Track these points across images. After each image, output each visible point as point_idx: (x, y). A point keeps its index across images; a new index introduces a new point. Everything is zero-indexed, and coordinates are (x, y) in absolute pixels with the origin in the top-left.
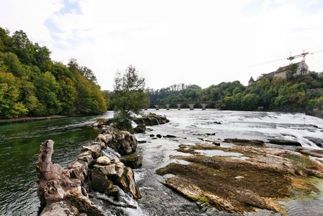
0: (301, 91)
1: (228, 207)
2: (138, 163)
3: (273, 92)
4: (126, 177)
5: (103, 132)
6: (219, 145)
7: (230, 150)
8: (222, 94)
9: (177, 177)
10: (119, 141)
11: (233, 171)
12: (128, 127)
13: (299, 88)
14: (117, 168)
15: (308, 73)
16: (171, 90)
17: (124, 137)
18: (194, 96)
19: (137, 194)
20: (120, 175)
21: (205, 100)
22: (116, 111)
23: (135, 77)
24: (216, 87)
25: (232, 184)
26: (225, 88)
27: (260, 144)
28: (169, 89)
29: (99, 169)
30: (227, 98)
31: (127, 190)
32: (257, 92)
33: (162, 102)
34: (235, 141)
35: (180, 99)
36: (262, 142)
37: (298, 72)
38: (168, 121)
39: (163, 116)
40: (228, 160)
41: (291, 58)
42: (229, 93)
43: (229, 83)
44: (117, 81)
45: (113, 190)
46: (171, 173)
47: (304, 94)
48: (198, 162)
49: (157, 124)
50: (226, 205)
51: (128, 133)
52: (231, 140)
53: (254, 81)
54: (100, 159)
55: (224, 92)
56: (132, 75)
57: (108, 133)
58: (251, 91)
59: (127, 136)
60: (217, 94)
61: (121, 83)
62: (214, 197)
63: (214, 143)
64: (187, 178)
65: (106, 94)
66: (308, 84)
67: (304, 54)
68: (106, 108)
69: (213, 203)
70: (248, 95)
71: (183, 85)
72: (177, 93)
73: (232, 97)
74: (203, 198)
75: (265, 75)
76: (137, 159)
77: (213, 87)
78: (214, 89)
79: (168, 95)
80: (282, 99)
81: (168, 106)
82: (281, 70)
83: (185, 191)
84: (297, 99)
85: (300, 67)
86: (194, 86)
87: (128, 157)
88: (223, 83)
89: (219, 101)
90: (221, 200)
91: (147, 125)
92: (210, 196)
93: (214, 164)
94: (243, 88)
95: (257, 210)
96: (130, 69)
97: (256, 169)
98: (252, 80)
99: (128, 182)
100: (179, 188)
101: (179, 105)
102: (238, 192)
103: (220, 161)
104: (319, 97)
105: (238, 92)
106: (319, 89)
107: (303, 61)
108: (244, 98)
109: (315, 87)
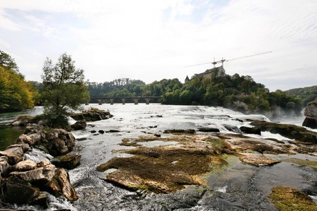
0: (220, 89)
1: (164, 189)
2: (76, 162)
3: (202, 89)
4: (58, 180)
5: (28, 132)
6: (160, 136)
7: (169, 140)
8: (164, 90)
9: (119, 171)
10: (50, 141)
11: (170, 158)
12: (64, 124)
13: (219, 87)
14: (45, 172)
15: (225, 75)
16: (115, 84)
17: (57, 135)
18: (139, 91)
19: (72, 196)
20: (50, 179)
21: (148, 95)
22: (47, 105)
23: (71, 68)
24: (159, 83)
25: (169, 169)
26: (166, 85)
27: (192, 132)
28: (113, 83)
29: (19, 176)
30: (167, 94)
31: (58, 194)
32: (191, 89)
33: (106, 96)
34: (173, 131)
35: (125, 93)
36: (194, 131)
37: (219, 75)
38: (111, 116)
39: (106, 111)
40: (166, 148)
41: (215, 63)
42: (169, 89)
43: (170, 80)
44: (46, 70)
45: (39, 197)
46: (113, 167)
47: (222, 91)
48: (139, 154)
49: (100, 119)
50: (163, 188)
51: (64, 131)
52: (170, 131)
53: (189, 80)
54: (21, 165)
55: (166, 88)
56: (67, 66)
57: (35, 132)
58: (187, 88)
59: (61, 135)
60: (160, 89)
61: (53, 73)
62: (153, 183)
63: (155, 135)
64: (129, 170)
65: (33, 85)
66: (225, 84)
67: (223, 61)
68: (33, 102)
69: (151, 189)
70: (184, 91)
71: (127, 80)
72: (121, 87)
73: (172, 93)
74: (143, 186)
75: (197, 75)
76: (73, 158)
77: (156, 83)
78: (157, 85)
79: (112, 89)
80: (209, 96)
81: (112, 100)
82: (208, 72)
83: (127, 183)
84: (218, 95)
85: (220, 70)
86: (139, 82)
87: (63, 157)
88: (165, 80)
89: (162, 96)
90: (159, 184)
91: (89, 121)
92: (150, 182)
93: (154, 154)
94: (181, 85)
95: (186, 186)
96: (64, 59)
97: (188, 153)
98: (187, 78)
99: (60, 184)
100: (120, 181)
101: (123, 100)
102: (173, 175)
103: (160, 150)
104: (231, 94)
105: (177, 88)
106: (231, 89)
107: (222, 66)
108: (182, 94)
109: (229, 87)
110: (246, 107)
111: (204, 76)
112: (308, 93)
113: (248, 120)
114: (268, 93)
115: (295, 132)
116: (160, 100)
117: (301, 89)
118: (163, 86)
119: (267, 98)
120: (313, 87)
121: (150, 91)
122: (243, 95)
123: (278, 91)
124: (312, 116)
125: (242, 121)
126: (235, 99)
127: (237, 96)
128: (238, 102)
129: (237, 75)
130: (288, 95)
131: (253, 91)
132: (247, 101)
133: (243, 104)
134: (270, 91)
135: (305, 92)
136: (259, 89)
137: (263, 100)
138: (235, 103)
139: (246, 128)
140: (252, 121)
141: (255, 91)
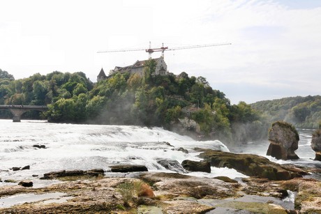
0: (159, 97)
7: (46, 190)
8: (55, 94)
13: (157, 93)
15: (166, 74)
21: (19, 102)
24: (43, 78)
26: (60, 83)
30: (62, 101)
32: (109, 94)
34: (61, 175)
36: (102, 171)
37: (157, 72)
41: (150, 51)
42: (66, 93)
43: (67, 76)
47: (162, 101)
53: (105, 77)
55: (59, 90)
58: (101, 91)
60: (46, 92)
63: (20, 183)
66: (167, 88)
67: (163, 49)
70: (95, 98)
75: (119, 69)
77: (37, 78)
78: (40, 82)
80: (139, 107)
82: (138, 65)
84: (155, 107)
85: (159, 64)
88: (57, 73)
89: (49, 106)
94: (89, 85)
104: (176, 106)
105: (81, 91)
106: (176, 97)
107: (162, 58)
108: (91, 102)
109: (172, 93)
110: (198, 127)
111: (133, 71)
112: (277, 109)
113: (196, 149)
114: (228, 107)
115: (254, 165)
116: (45, 113)
117: (269, 101)
118: (53, 86)
119: (227, 114)
120: (283, 99)
121: (24, 95)
122: (193, 109)
123: (242, 103)
124: (277, 142)
125: (187, 152)
126: (181, 115)
127: (184, 110)
128: (186, 120)
129: (184, 75)
130: (253, 111)
131: (208, 102)
132: (199, 118)
133: (193, 123)
134: (232, 104)
135: (274, 106)
136: (217, 99)
137: (220, 116)
138: (182, 121)
139: (191, 162)
140: (202, 150)
141: (211, 102)
